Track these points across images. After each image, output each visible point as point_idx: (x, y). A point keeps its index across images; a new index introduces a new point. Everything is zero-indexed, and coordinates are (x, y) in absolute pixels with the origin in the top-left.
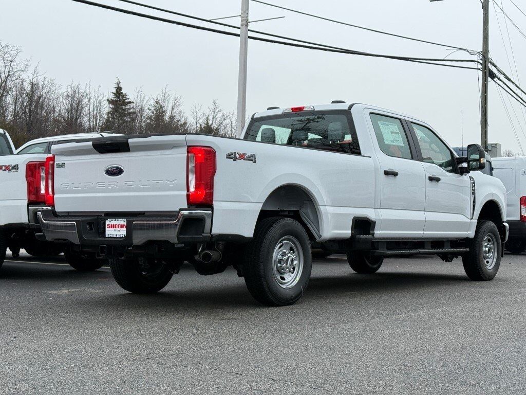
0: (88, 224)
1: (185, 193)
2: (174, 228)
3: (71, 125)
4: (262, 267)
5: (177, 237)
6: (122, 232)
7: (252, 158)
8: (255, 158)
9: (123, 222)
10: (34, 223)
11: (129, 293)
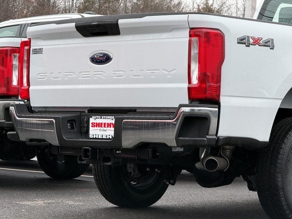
0: (69, 121)
1: (186, 85)
2: (172, 127)
3: (43, 5)
4: (280, 179)
5: (176, 139)
6: (109, 133)
7: (269, 44)
8: (273, 43)
9: (110, 120)
10: (4, 121)
11: (116, 207)
